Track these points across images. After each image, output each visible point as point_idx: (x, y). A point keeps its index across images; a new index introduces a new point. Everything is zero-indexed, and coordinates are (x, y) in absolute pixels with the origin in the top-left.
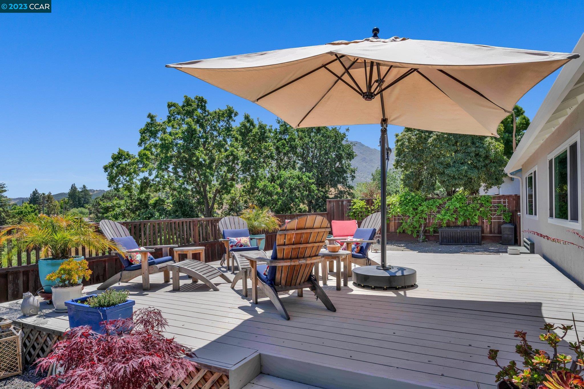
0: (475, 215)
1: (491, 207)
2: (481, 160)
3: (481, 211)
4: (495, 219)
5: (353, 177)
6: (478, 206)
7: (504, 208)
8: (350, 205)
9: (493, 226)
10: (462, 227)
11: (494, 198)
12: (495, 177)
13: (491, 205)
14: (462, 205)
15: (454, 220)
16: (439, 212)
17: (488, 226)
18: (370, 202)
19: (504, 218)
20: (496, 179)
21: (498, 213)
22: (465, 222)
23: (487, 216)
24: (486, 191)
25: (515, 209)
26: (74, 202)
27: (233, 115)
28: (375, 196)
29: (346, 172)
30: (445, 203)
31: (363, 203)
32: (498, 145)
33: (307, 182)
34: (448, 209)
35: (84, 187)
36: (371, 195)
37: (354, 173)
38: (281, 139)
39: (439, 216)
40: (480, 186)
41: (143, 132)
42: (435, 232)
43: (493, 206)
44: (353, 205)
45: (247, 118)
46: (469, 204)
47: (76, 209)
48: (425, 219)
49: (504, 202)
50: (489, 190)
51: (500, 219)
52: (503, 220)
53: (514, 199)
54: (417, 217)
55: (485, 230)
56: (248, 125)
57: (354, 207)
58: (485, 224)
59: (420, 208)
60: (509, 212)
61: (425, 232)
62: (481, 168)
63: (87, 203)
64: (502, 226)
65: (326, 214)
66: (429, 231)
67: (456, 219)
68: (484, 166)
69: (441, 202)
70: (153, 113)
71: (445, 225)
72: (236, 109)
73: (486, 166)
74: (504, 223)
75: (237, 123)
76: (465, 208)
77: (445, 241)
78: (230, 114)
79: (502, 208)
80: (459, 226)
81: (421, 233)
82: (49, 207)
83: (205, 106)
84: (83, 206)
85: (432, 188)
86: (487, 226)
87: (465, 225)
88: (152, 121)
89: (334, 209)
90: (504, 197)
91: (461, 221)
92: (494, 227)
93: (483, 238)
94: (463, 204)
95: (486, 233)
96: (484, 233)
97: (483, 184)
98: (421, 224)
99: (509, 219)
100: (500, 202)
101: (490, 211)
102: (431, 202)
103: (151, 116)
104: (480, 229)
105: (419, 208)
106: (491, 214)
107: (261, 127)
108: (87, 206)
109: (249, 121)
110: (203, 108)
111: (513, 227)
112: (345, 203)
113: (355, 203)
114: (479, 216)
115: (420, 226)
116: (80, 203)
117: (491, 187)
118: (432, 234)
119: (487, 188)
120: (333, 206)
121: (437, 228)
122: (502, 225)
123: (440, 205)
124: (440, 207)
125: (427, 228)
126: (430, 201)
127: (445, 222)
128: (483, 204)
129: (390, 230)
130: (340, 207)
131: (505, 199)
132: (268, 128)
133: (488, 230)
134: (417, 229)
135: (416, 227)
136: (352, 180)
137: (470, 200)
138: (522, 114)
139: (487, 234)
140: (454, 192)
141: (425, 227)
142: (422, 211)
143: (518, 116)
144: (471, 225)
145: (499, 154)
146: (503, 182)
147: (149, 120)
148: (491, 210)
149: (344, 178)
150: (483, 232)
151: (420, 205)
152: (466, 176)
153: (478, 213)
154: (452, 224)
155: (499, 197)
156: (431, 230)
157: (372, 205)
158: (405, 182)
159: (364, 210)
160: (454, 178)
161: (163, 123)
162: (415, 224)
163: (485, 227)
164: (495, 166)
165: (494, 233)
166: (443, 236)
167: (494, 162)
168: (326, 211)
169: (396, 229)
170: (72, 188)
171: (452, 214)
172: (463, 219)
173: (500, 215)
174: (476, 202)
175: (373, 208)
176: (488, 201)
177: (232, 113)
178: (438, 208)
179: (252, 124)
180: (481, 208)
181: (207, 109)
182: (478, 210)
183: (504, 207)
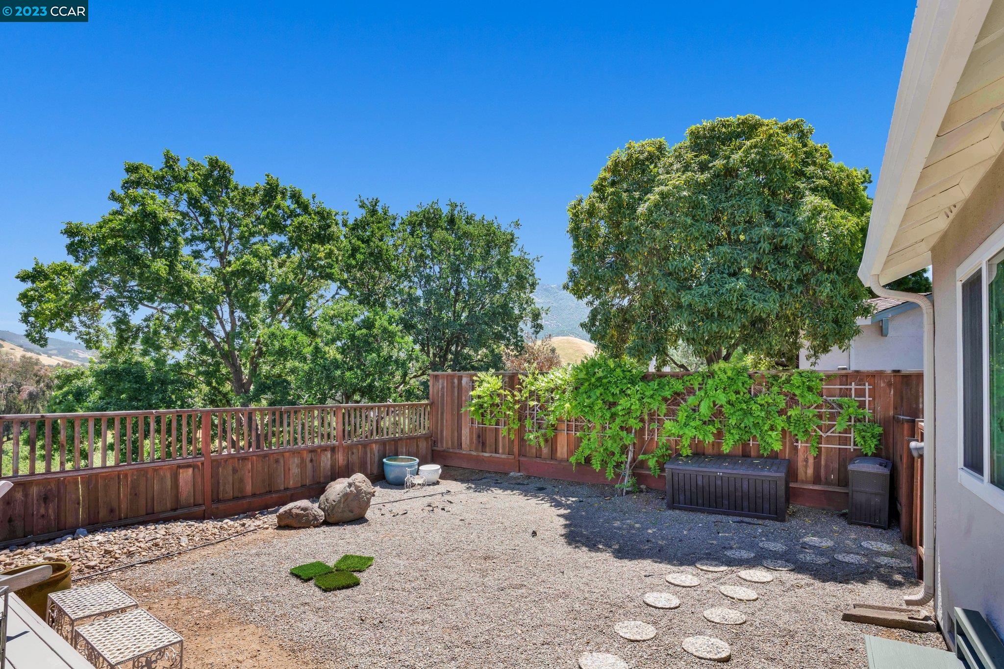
0: (772, 428)
1: (819, 407)
2: (790, 262)
3: (789, 417)
4: (829, 440)
6: (782, 402)
7: (861, 411)
8: (473, 388)
9: (823, 463)
10: (733, 459)
11: (829, 378)
12: (831, 315)
13: (820, 401)
14: (733, 397)
15: (711, 439)
17: (811, 461)
18: (516, 382)
19: (858, 439)
20: (836, 321)
21: (840, 425)
22: (745, 445)
23: (807, 432)
24: (814, 360)
25: (891, 413)
30: (690, 390)
32: (842, 217)
34: (698, 408)
39: (669, 423)
43: (826, 401)
46: (756, 395)
49: (860, 393)
50: (822, 356)
51: (846, 441)
52: (855, 444)
53: (889, 385)
54: (615, 426)
55: (801, 470)
58: (801, 456)
59: (624, 402)
60: (873, 421)
61: (636, 466)
62: (791, 287)
64: (852, 465)
65: (429, 405)
67: (719, 435)
68: (799, 281)
69: (679, 385)
71: (687, 453)
73: (803, 281)
74: (860, 455)
76: (744, 406)
77: (682, 498)
79: (851, 410)
80: (724, 458)
81: (627, 470)
86: (806, 460)
87: (744, 454)
89: (443, 395)
90: (859, 376)
91: (731, 443)
92: (826, 466)
93: (792, 496)
94: (737, 393)
95: (803, 482)
96: (796, 481)
97: (806, 342)
98: (627, 446)
99: (873, 443)
100: (846, 393)
101: (815, 419)
102: (651, 386)
104: (785, 469)
105: (621, 402)
106: (820, 428)
111: (886, 471)
112: (464, 381)
114: (783, 430)
115: (624, 449)
118: (654, 472)
119: (816, 351)
120: (443, 388)
121: (667, 457)
122: (852, 461)
123: (677, 394)
124: (675, 401)
125: (640, 457)
126: (649, 384)
127: (687, 443)
128: (794, 395)
129: (559, 454)
130: (456, 390)
131: (861, 382)
133: (810, 471)
134: (615, 458)
135: (613, 454)
137: (760, 384)
139: (807, 482)
141: (636, 454)
142: (629, 412)
144: (762, 456)
145: (845, 244)
146: (858, 331)
148: (820, 416)
150: (793, 477)
151: (623, 393)
153: (780, 422)
154: (704, 450)
155: (845, 376)
156: (654, 461)
157: (516, 389)
159: (498, 400)
162: (609, 443)
163: (800, 464)
164: (833, 282)
165: (828, 483)
166: (676, 483)
167: (829, 271)
168: (428, 398)
169: (571, 453)
171: (706, 423)
172: (737, 437)
173: (846, 431)
174: (775, 389)
175: (517, 396)
176: (810, 389)
178: (672, 402)
180: (791, 407)
182: (781, 412)
183: (859, 407)
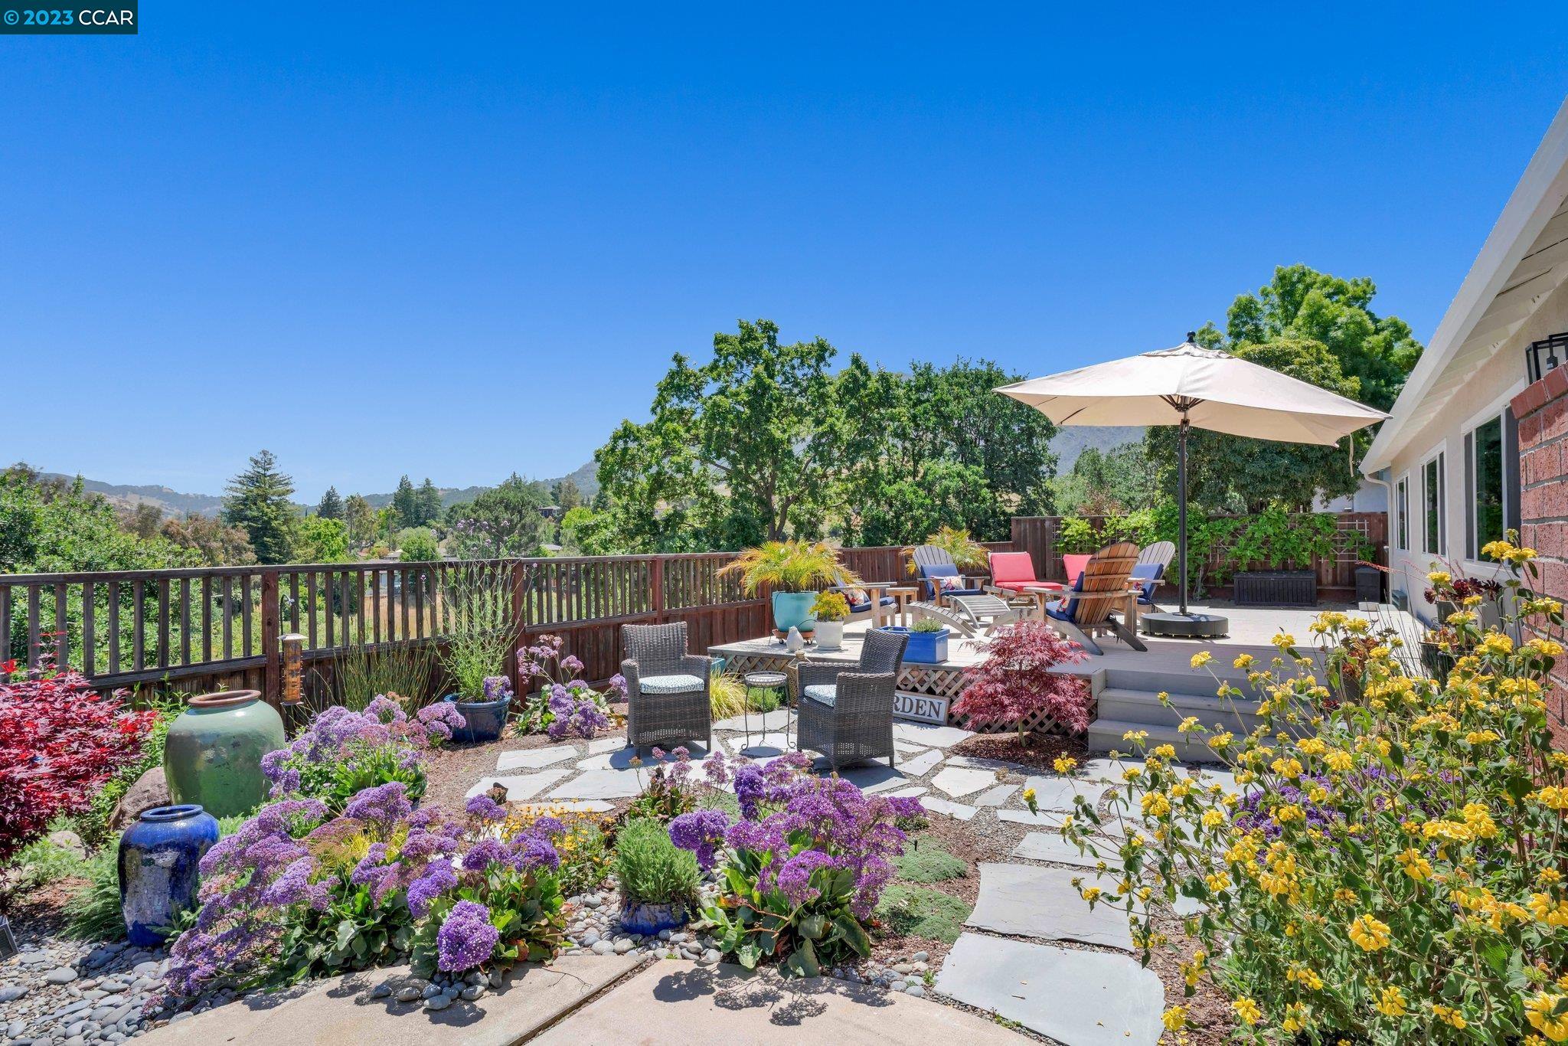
0: (1304, 550)
1: (1335, 536)
3: (1315, 542)
4: (1342, 557)
5: (1053, 472)
6: (1310, 532)
7: (1362, 537)
8: (1059, 529)
9: (1338, 571)
10: (1278, 571)
11: (1341, 517)
12: (1342, 478)
13: (1336, 532)
14: (1278, 531)
15: (1262, 558)
16: (1233, 543)
17: (1330, 571)
18: (1098, 523)
19: (1361, 555)
20: (1345, 482)
21: (1349, 546)
22: (1285, 563)
23: (1327, 552)
24: (1325, 503)
25: (1381, 539)
26: (406, 515)
27: (827, 354)
28: (1108, 511)
29: (1041, 463)
30: (1245, 527)
31: (1084, 526)
33: (976, 482)
34: (1251, 539)
35: (428, 482)
36: (1098, 511)
37: (1056, 465)
38: (920, 402)
39: (1233, 549)
40: (1313, 494)
41: (662, 390)
42: (1225, 580)
43: (1339, 532)
44: (1065, 529)
45: (856, 361)
46: (1292, 529)
47: (411, 529)
48: (1207, 556)
49: (1362, 526)
50: (1332, 501)
51: (1353, 557)
52: (1359, 559)
53: (1378, 521)
54: (1191, 552)
55: (1324, 578)
56: (858, 372)
57: (1066, 533)
58: (1324, 568)
59: (1197, 535)
60: (1369, 544)
61: (1206, 580)
62: (1316, 461)
63: (433, 517)
64: (1357, 572)
65: (1012, 544)
66: (1214, 577)
67: (1267, 557)
68: (1322, 458)
69: (1238, 524)
70: (682, 354)
71: (1245, 568)
72: (831, 343)
73: (1325, 457)
75: (836, 371)
76: (1285, 536)
77: (1246, 597)
78: (822, 352)
79: (1356, 537)
80: (1271, 571)
81: (1199, 584)
82: (360, 525)
83: (775, 338)
84: (424, 524)
85: (1219, 497)
86: (1327, 571)
87: (1284, 567)
88: (679, 366)
89: (1025, 535)
90: (1361, 516)
91: (1276, 561)
92: (1341, 574)
93: (1320, 593)
94: (1280, 528)
95: (1325, 585)
96: (1321, 584)
97: (1319, 491)
98: (1199, 566)
99: (1370, 557)
100: (1353, 526)
101: (1332, 543)
102: (1219, 524)
103: (678, 359)
104: (1313, 576)
105: (1195, 536)
106: (1335, 549)
107: (884, 378)
108: (432, 522)
109: (859, 367)
110: (772, 341)
112: (1047, 524)
113: (1068, 525)
114: (1311, 551)
115: (1197, 569)
116: (418, 517)
117: (1335, 497)
118: (1220, 584)
119: (1327, 499)
120: (1025, 530)
121: (1229, 573)
123: (1236, 529)
124: (1235, 534)
125: (1209, 574)
126: (1216, 523)
127: (1245, 562)
128: (1318, 528)
130: (1039, 531)
131: (1362, 520)
132: (893, 380)
133: (1330, 578)
134: (1191, 576)
135: (1189, 572)
136: (1051, 477)
137: (1294, 522)
138: (1407, 335)
139: (1328, 585)
140: (1262, 505)
141: (1206, 571)
142: (1201, 541)
143: (1398, 339)
144: (1297, 569)
146: (1359, 488)
147: (674, 366)
148: (1335, 541)
149: (1037, 474)
150: (1319, 581)
151: (1197, 529)
152: (1287, 477)
153: (1310, 546)
154: (1258, 566)
155: (1351, 516)
156: (1218, 576)
157: (1102, 528)
158: (1166, 486)
159: (1087, 537)
160: (1264, 480)
161: (701, 371)
162: (1187, 564)
163: (1323, 573)
165: (1341, 584)
166: (1241, 588)
168: (1009, 539)
170: (401, 485)
171: (1259, 548)
172: (1280, 557)
173: (1354, 550)
174: (1305, 525)
175: (1103, 534)
176: (1328, 524)
177: (826, 350)
178: (1233, 535)
179: (865, 372)
180: (1316, 536)
181: (777, 344)
182: (1310, 540)
183: (1360, 535)
